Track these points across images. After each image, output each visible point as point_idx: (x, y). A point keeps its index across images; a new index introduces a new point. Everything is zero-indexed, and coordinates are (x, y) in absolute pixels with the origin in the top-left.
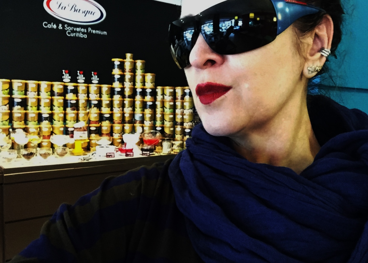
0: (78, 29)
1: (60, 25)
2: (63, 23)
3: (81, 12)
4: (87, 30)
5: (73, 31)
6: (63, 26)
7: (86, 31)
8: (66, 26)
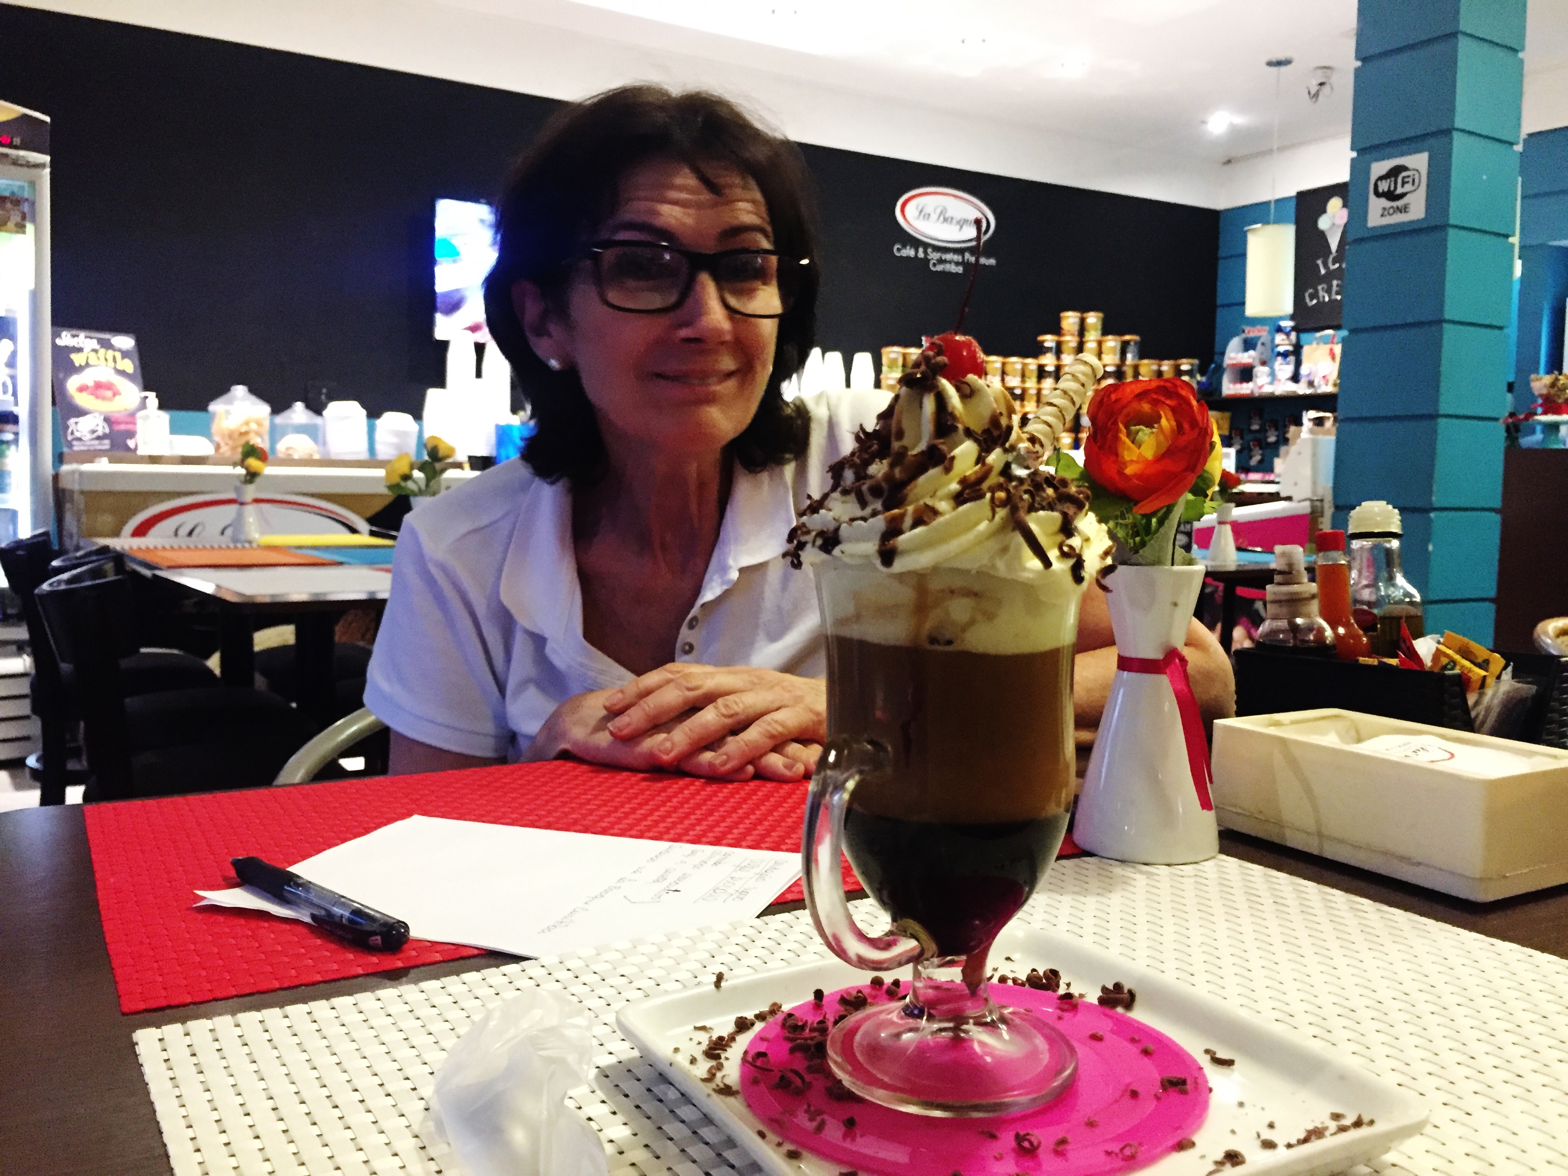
0: (949, 256)
1: (921, 250)
2: (926, 246)
3: (954, 221)
4: (963, 257)
5: (941, 261)
6: (925, 252)
7: (961, 260)
8: (929, 250)
